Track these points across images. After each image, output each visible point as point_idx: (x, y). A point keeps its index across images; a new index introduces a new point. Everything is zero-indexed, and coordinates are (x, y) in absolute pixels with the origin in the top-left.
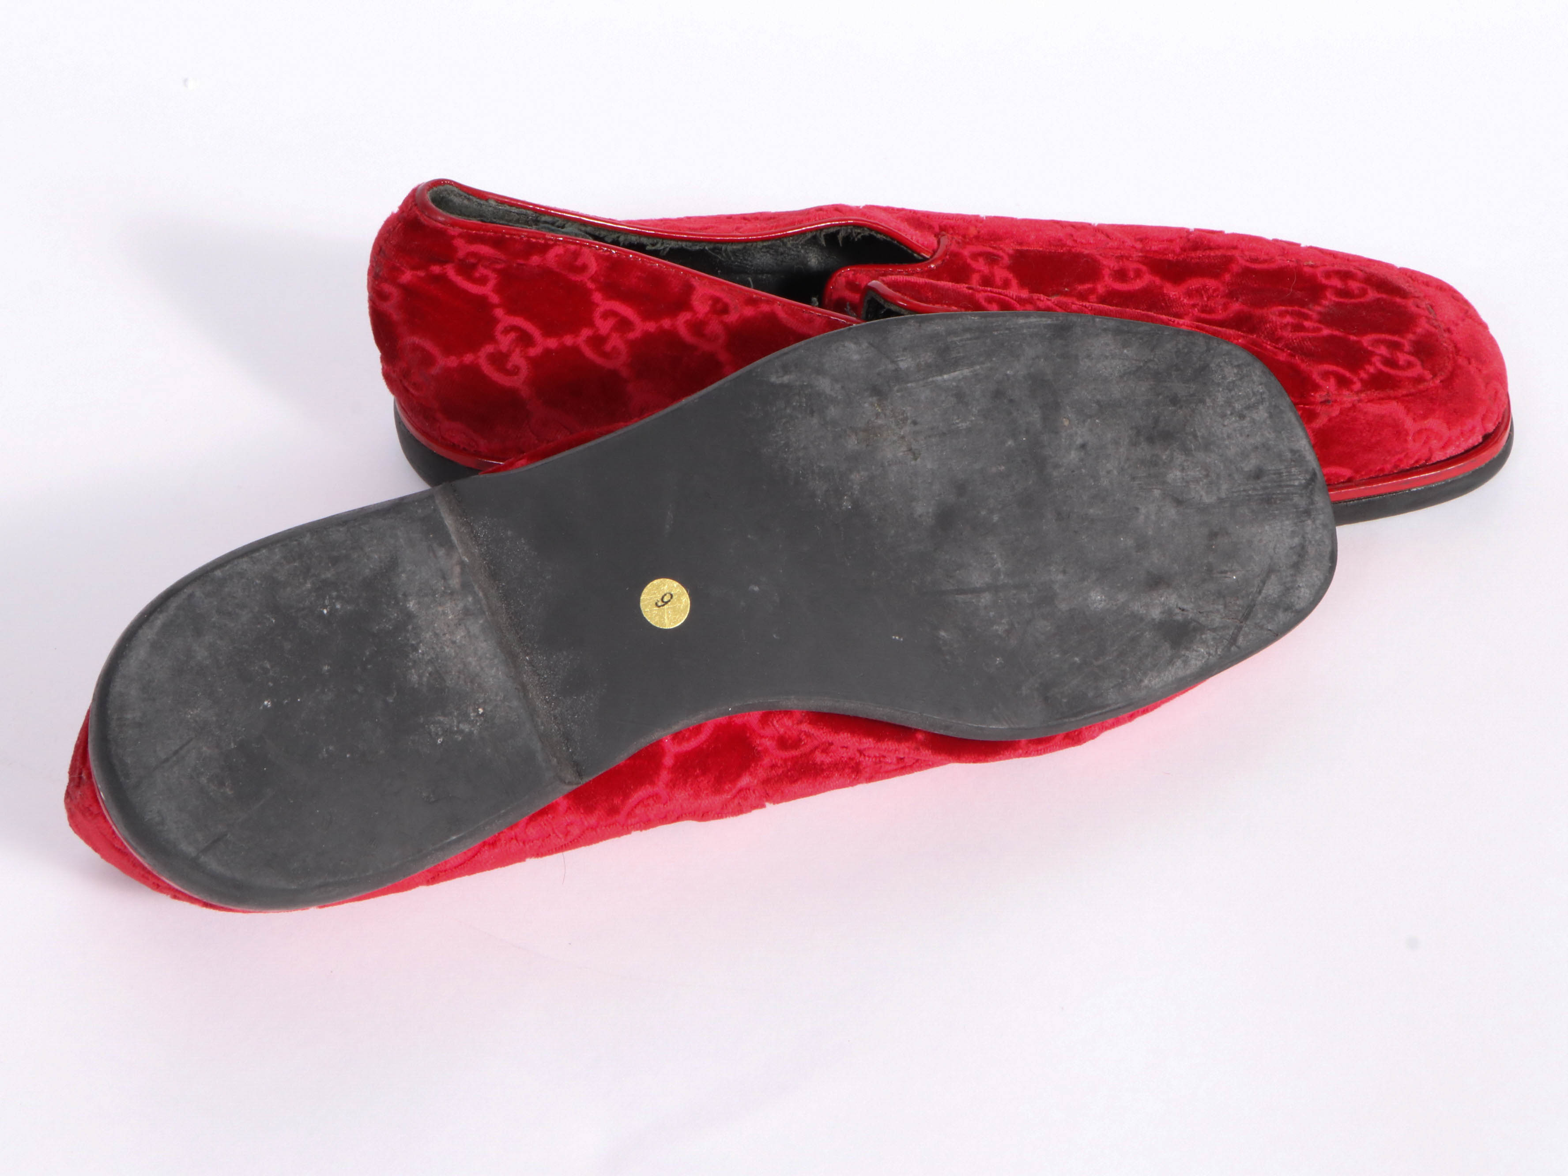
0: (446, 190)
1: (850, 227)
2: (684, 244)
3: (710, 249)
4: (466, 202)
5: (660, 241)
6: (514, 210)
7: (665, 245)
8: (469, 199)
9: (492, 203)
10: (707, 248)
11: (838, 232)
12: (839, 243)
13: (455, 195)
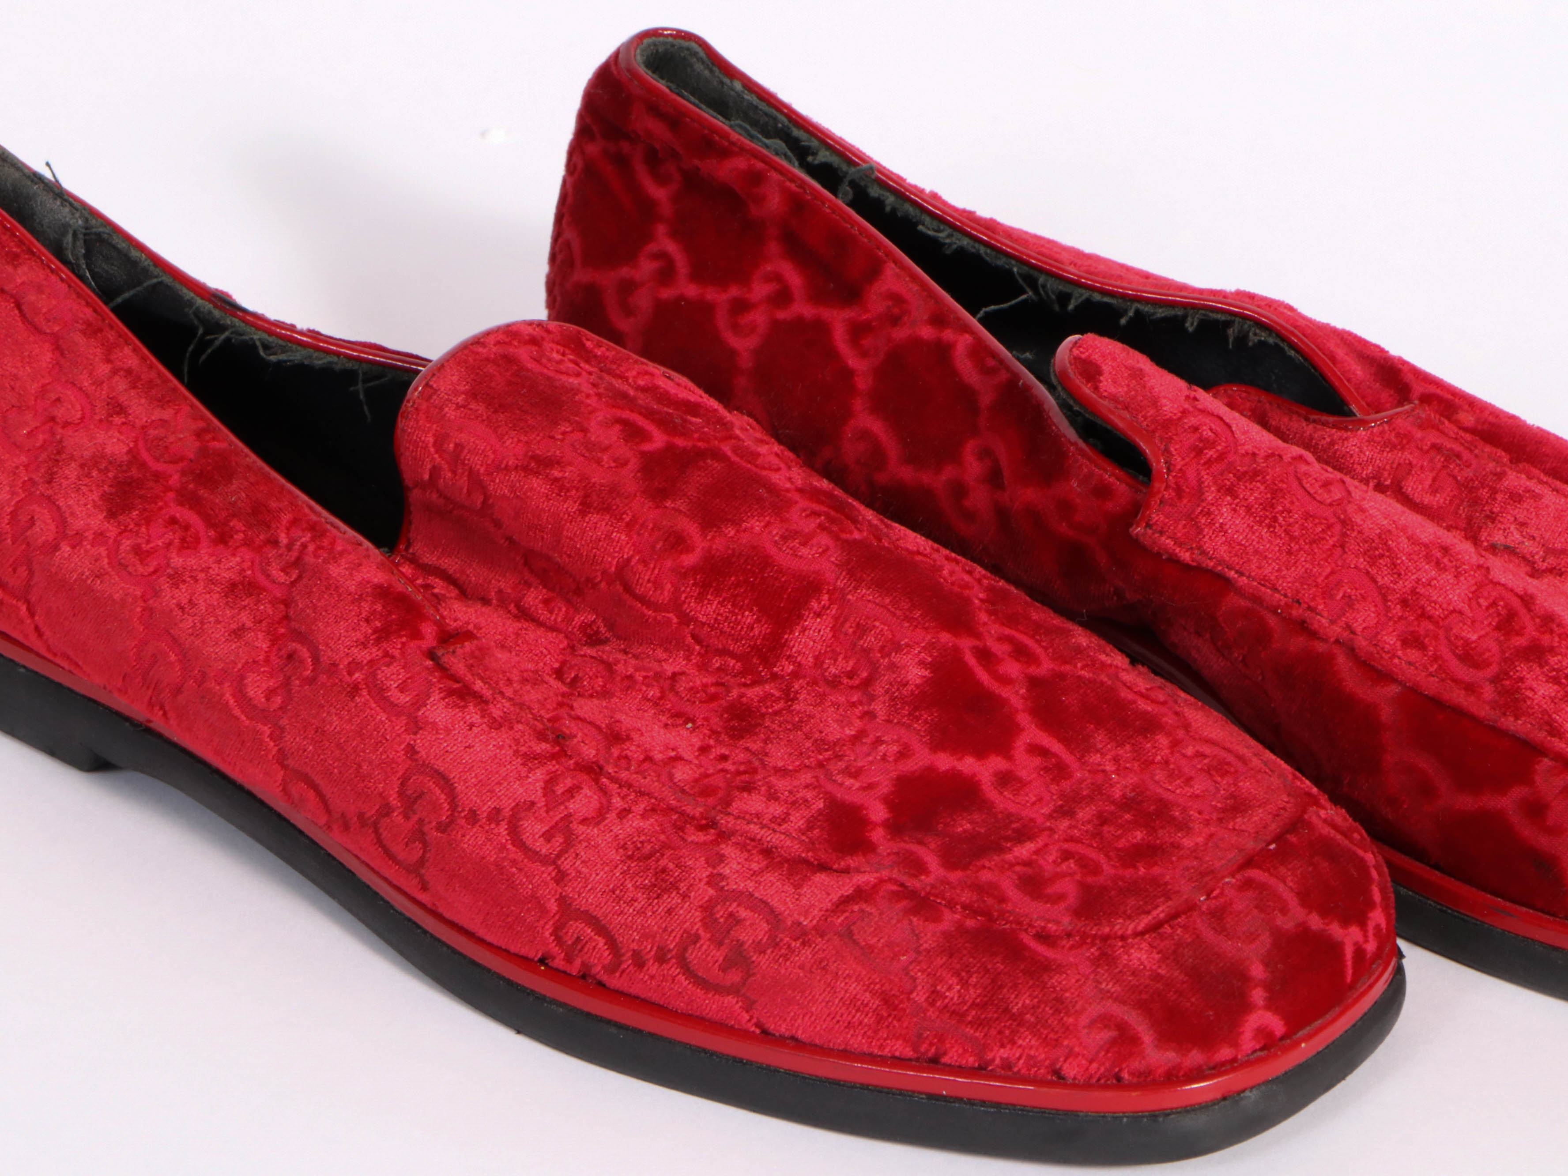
0: (688, 49)
1: (1248, 322)
2: (982, 250)
3: (1021, 275)
4: (707, 73)
5: (948, 231)
6: (763, 106)
7: (954, 239)
8: (711, 71)
9: (738, 86)
10: (1015, 270)
11: (1227, 324)
12: (1228, 343)
13: (698, 59)
